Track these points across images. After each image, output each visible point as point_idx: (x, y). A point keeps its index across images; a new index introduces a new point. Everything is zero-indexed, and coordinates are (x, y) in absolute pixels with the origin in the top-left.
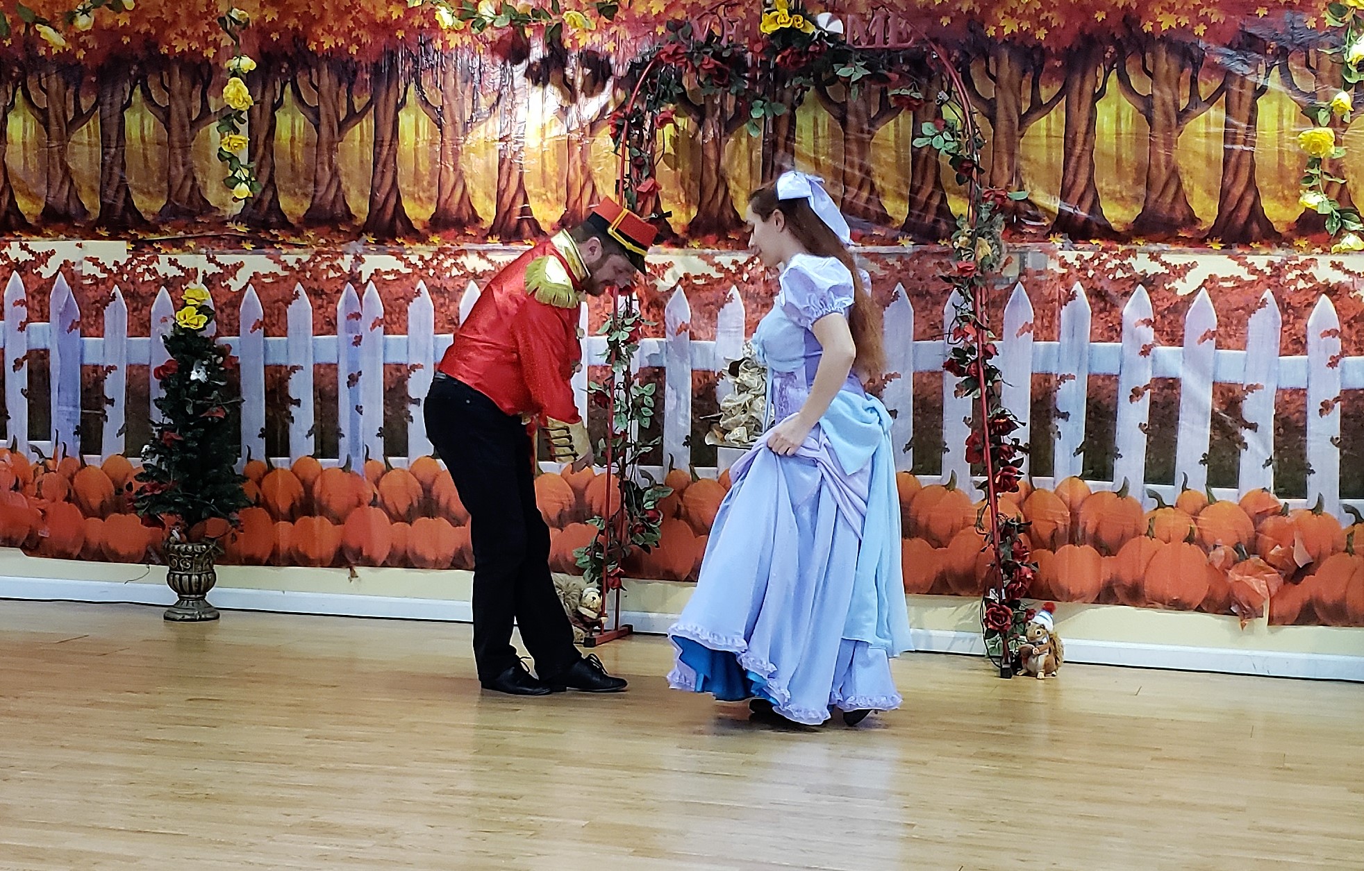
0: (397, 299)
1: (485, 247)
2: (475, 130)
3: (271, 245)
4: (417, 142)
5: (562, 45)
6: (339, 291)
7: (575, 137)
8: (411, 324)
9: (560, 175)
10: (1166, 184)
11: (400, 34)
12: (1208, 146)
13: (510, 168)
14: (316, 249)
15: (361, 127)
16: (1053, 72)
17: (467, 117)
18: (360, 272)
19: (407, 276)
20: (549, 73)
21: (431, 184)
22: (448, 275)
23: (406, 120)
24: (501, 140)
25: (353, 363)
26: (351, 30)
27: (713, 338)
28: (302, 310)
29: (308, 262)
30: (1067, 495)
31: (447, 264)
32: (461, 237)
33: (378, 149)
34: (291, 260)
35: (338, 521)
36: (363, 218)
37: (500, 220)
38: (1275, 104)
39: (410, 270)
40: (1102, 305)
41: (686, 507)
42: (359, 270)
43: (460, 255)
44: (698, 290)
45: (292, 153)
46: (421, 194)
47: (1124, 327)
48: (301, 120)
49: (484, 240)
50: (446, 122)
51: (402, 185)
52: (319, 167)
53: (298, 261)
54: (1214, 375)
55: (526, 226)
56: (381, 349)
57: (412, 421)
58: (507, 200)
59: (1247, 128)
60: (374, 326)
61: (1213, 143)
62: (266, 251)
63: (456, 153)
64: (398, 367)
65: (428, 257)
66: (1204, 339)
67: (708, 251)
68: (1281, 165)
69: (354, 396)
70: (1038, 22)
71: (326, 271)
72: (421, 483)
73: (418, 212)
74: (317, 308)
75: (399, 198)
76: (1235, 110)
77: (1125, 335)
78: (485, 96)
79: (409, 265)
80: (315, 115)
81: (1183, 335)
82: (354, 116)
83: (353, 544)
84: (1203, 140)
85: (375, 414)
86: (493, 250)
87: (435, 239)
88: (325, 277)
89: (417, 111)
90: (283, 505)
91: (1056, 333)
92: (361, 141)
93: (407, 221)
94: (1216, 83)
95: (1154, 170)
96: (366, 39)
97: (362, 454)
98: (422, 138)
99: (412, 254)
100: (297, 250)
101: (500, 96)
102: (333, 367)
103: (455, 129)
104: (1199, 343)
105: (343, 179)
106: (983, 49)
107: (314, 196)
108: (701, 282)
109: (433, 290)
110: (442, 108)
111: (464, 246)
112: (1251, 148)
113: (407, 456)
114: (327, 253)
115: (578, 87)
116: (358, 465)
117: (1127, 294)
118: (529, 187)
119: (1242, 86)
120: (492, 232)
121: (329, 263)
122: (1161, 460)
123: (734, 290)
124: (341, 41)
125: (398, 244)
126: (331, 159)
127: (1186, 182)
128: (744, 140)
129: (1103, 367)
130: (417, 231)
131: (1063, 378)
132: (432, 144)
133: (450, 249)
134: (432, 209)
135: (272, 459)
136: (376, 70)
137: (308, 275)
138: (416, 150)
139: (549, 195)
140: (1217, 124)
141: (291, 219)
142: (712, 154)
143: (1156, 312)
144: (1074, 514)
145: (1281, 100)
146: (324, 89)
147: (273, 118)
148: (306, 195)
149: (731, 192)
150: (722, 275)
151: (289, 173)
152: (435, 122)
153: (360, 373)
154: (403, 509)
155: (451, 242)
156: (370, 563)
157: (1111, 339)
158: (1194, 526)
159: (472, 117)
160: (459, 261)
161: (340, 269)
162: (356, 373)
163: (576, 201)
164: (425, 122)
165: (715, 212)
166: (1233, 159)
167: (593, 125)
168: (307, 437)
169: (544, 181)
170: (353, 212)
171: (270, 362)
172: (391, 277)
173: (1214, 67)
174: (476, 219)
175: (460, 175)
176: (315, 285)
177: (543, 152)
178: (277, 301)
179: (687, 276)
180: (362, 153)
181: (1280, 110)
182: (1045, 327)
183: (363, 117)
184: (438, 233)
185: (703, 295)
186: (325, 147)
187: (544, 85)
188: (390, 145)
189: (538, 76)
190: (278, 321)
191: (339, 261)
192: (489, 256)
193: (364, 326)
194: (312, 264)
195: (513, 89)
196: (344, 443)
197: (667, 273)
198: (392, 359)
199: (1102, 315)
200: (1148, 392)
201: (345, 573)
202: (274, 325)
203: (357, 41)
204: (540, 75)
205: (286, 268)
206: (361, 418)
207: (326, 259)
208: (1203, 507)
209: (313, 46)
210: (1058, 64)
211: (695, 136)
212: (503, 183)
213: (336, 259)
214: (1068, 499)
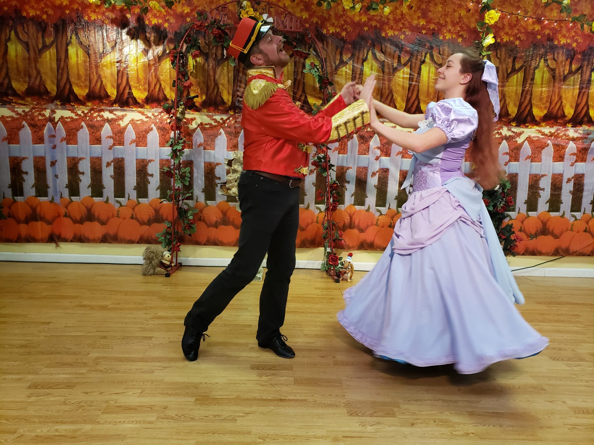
0: (72, 129)
1: (113, 108)
2: (105, 57)
3: (10, 103)
4: (77, 61)
5: (144, 23)
6: (45, 125)
7: (152, 63)
8: (79, 140)
9: (145, 78)
10: (388, 96)
11: (67, 12)
12: (403, 82)
13: (122, 75)
14: (32, 106)
15: (50, 52)
16: (348, 50)
17: (101, 51)
18: (54, 117)
19: (76, 120)
20: (138, 34)
21: (86, 80)
22: (95, 120)
23: (72, 51)
24: (117, 62)
25: (53, 157)
26: (43, 8)
27: (214, 149)
28: (26, 133)
29: (28, 112)
30: (349, 212)
31: (95, 115)
32: (101, 104)
33: (58, 63)
34: (20, 110)
35: (49, 223)
36: (54, 93)
37: (119, 96)
38: (428, 68)
39: (78, 117)
40: (362, 141)
41: (203, 216)
42: (53, 116)
43: (101, 112)
44: (206, 130)
45: (17, 63)
46: (81, 84)
47: (370, 150)
48: (20, 47)
49: (112, 105)
50: (91, 52)
51: (72, 80)
52: (30, 69)
53: (24, 111)
54: (401, 167)
55: (130, 100)
56: (65, 151)
57: (81, 181)
58: (122, 88)
59: (418, 76)
60: (62, 141)
61: (405, 81)
62: (7, 106)
63: (97, 67)
64: (74, 158)
65: (86, 112)
66: (397, 154)
67: (210, 114)
68: (428, 91)
69: (54, 171)
70: (343, 29)
71: (37, 116)
72: (86, 207)
73: (80, 92)
74: (34, 133)
75: (71, 86)
76: (413, 69)
77: (370, 152)
78: (109, 42)
79: (77, 115)
80: (27, 45)
81: (390, 153)
82: (46, 47)
83: (56, 232)
84: (402, 80)
85: (64, 178)
86: (116, 110)
87: (89, 104)
88: (37, 119)
89: (77, 48)
90: (22, 216)
91: (346, 151)
92: (50, 58)
93: (75, 96)
94: (407, 58)
95: (384, 91)
96: (51, 12)
97: (59, 196)
98: (79, 59)
99: (79, 110)
100: (22, 106)
101: (116, 43)
102: (43, 158)
103: (96, 56)
104: (396, 156)
105: (43, 76)
106: (322, 38)
107: (29, 82)
108: (208, 126)
109: (89, 126)
110: (89, 46)
111: (103, 108)
112: (418, 84)
113: (79, 196)
114: (38, 108)
115: (152, 42)
116: (57, 200)
117: (371, 137)
118: (132, 83)
119: (416, 59)
120: (115, 102)
121: (38, 113)
122: (382, 198)
123: (221, 130)
124: (38, 13)
125: (72, 106)
126: (36, 66)
127: (395, 95)
128: (225, 68)
129: (363, 164)
130: (80, 100)
131: (348, 168)
132: (85, 62)
133: (96, 109)
134: (87, 91)
135: (15, 197)
136: (56, 27)
137: (29, 117)
138: (77, 64)
139: (141, 87)
140: (407, 74)
141: (19, 92)
142: (212, 73)
143: (381, 144)
144: (351, 218)
145: (430, 66)
146: (31, 35)
147: (6, 46)
148: (25, 82)
149: (220, 90)
150: (216, 124)
151: (16, 72)
152: (86, 52)
153: (56, 161)
154: (78, 218)
155: (97, 105)
156: (65, 240)
157: (365, 154)
158: (392, 221)
159: (103, 51)
160: (100, 114)
161: (44, 115)
162: (54, 161)
163: (152, 90)
164: (81, 52)
165: (213, 98)
166: (412, 88)
167: (160, 59)
168: (32, 188)
169: (138, 80)
170: (49, 90)
171: (12, 155)
172: (69, 120)
173: (407, 52)
174: (107, 96)
175: (99, 77)
176: (32, 122)
177: (137, 69)
178: (14, 129)
179: (201, 124)
180: (51, 63)
181: (429, 70)
182: (342, 150)
183: (50, 48)
184: (90, 101)
185: (209, 132)
186: (32, 60)
187: (136, 40)
188: (65, 61)
189: (134, 35)
190: (14, 137)
191: (44, 112)
192: (114, 112)
193: (57, 140)
194: (30, 113)
195: (122, 40)
196: (50, 191)
197: (193, 122)
198: (71, 155)
199: (362, 145)
200: (377, 174)
201: (54, 245)
202: (13, 139)
203: (46, 13)
204: (135, 35)
205: (17, 114)
206: (58, 180)
207: (37, 111)
208: (395, 215)
209: (24, 14)
210: (350, 46)
211: (204, 65)
212: (120, 81)
213: (42, 111)
214: (349, 213)
